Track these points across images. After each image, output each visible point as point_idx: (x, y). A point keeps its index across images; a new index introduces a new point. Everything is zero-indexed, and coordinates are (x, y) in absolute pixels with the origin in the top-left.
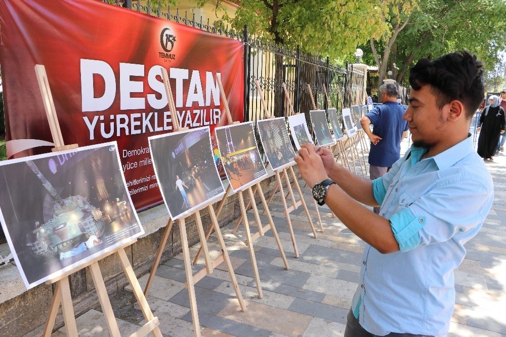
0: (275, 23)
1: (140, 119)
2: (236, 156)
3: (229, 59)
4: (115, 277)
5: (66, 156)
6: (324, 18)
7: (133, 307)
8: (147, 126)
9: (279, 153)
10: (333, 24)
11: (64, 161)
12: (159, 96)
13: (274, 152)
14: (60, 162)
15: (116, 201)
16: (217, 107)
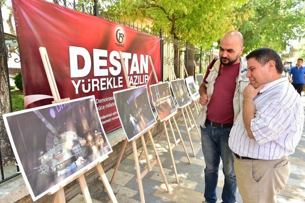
0: (173, 29)
1: (105, 81)
2: (161, 101)
3: (152, 47)
4: (93, 173)
5: (62, 106)
6: (201, 24)
7: (104, 191)
8: (109, 86)
9: (182, 98)
10: (206, 27)
11: (60, 109)
12: (115, 68)
13: (180, 98)
14: (58, 110)
15: (94, 133)
16: (147, 74)
